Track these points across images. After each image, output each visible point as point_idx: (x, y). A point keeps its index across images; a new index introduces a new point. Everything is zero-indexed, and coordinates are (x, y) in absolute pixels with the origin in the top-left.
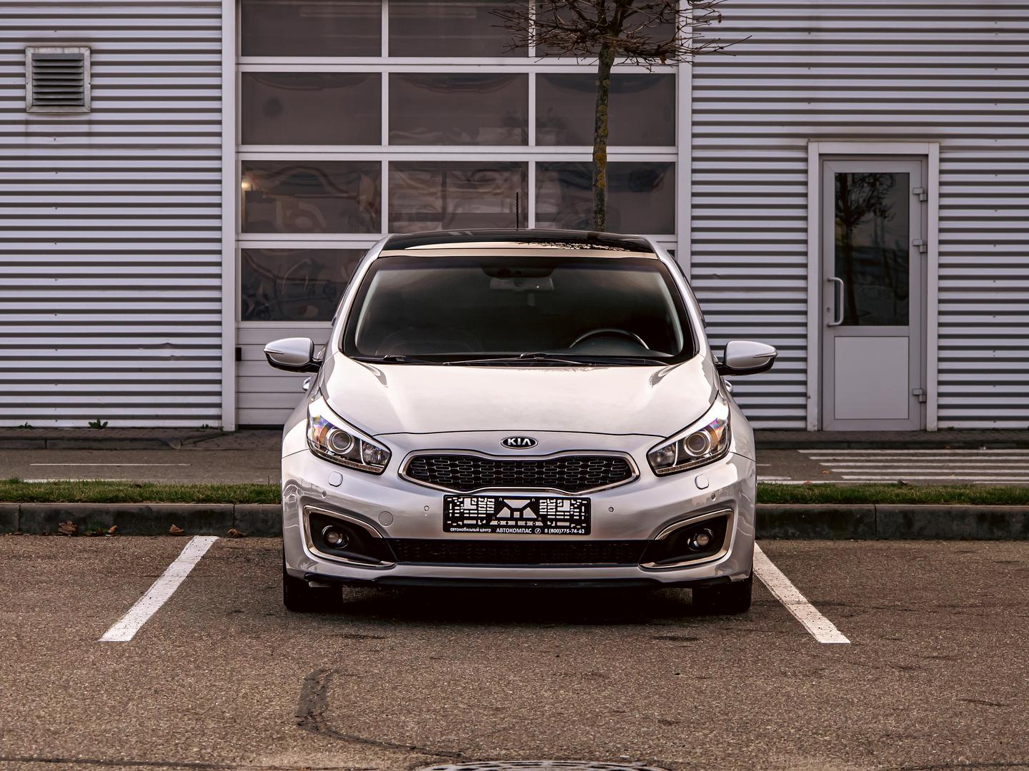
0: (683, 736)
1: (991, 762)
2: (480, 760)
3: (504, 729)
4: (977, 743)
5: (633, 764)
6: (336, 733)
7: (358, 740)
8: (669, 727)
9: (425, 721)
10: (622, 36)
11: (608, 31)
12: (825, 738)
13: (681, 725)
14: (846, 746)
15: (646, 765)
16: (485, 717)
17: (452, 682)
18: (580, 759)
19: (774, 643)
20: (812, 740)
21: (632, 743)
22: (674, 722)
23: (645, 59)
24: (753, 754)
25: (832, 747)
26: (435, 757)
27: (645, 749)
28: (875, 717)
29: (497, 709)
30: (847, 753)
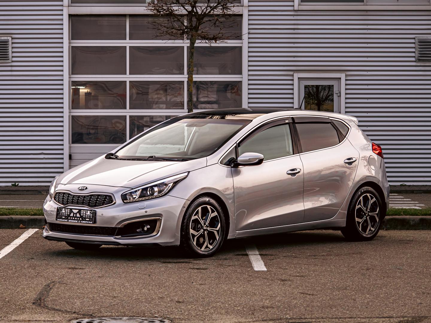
0: (183, 307)
1: (298, 317)
2: (99, 317)
3: (114, 305)
4: (297, 310)
5: (159, 319)
6: (47, 306)
7: (54, 309)
8: (179, 304)
9: (84, 302)
10: (199, 32)
11: (193, 30)
12: (238, 308)
13: (184, 303)
14: (245, 311)
15: (163, 319)
16: (108, 300)
17: (102, 286)
18: (139, 317)
19: (236, 271)
20: (232, 309)
21: (162, 310)
22: (182, 302)
23: (209, 41)
24: (207, 314)
25: (239, 312)
26: (81, 316)
27: (166, 313)
28: (262, 299)
29: (115, 297)
30: (244, 314)
